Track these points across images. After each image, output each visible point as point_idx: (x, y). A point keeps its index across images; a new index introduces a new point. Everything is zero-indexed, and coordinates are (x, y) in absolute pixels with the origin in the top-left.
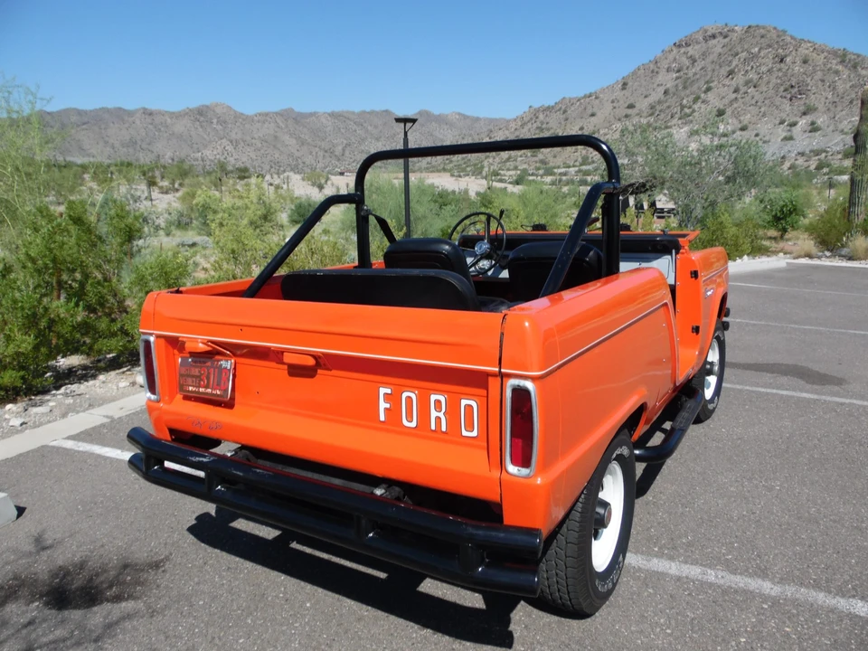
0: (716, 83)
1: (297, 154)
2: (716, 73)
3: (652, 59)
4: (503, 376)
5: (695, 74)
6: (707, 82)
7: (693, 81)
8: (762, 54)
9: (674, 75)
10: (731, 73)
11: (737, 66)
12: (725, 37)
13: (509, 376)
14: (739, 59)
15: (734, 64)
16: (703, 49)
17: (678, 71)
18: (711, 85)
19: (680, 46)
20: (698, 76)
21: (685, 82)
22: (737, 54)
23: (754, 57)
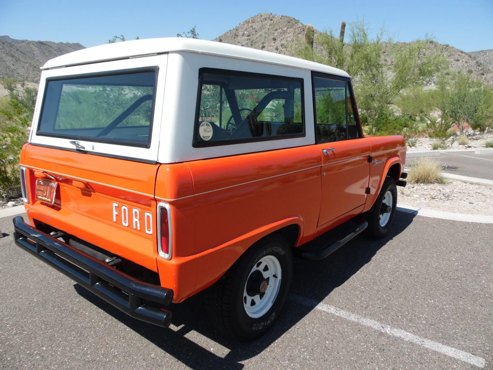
0: (267, 44)
1: (12, 67)
2: (267, 39)
3: (235, 28)
4: (156, 201)
5: (257, 38)
6: (263, 43)
7: (256, 42)
8: (288, 31)
9: (246, 38)
10: (275, 39)
11: (277, 36)
12: (272, 20)
13: (160, 201)
14: (278, 32)
15: (276, 34)
16: (260, 25)
17: (249, 36)
18: (264, 45)
19: (249, 22)
20: (258, 40)
21: (252, 42)
22: (277, 30)
23: (284, 32)
